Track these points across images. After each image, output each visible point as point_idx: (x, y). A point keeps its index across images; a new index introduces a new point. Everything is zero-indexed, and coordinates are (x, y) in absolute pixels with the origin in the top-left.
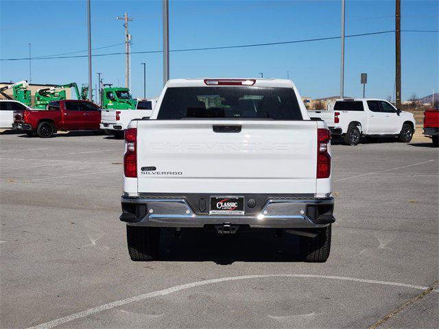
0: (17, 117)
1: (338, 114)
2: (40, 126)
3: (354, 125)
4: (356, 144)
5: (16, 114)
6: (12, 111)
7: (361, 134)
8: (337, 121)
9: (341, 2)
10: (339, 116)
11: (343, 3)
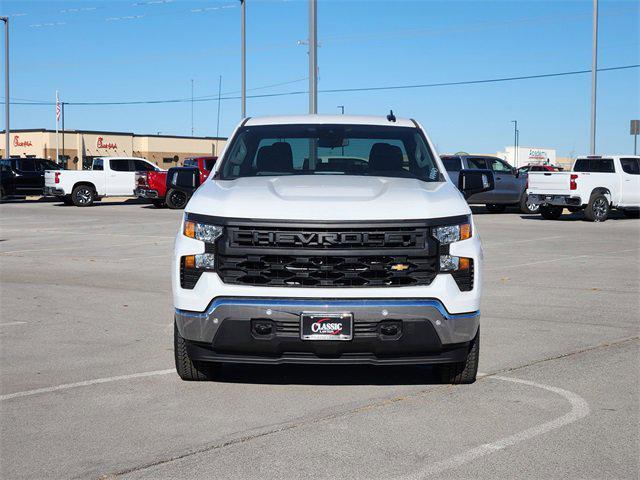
0: (140, 181)
1: (576, 177)
2: (170, 193)
3: (600, 193)
4: (602, 220)
5: (138, 177)
6: (134, 173)
7: (611, 206)
8: (573, 186)
9: (593, 3)
10: (576, 180)
11: (595, 4)
